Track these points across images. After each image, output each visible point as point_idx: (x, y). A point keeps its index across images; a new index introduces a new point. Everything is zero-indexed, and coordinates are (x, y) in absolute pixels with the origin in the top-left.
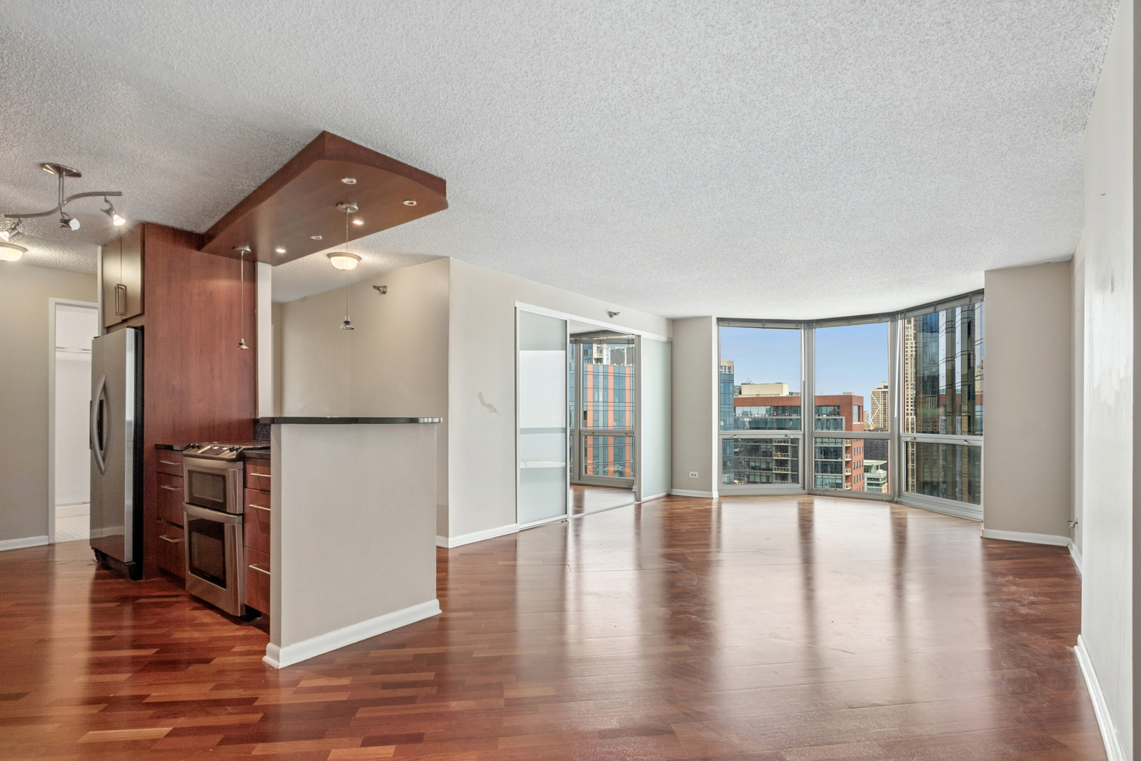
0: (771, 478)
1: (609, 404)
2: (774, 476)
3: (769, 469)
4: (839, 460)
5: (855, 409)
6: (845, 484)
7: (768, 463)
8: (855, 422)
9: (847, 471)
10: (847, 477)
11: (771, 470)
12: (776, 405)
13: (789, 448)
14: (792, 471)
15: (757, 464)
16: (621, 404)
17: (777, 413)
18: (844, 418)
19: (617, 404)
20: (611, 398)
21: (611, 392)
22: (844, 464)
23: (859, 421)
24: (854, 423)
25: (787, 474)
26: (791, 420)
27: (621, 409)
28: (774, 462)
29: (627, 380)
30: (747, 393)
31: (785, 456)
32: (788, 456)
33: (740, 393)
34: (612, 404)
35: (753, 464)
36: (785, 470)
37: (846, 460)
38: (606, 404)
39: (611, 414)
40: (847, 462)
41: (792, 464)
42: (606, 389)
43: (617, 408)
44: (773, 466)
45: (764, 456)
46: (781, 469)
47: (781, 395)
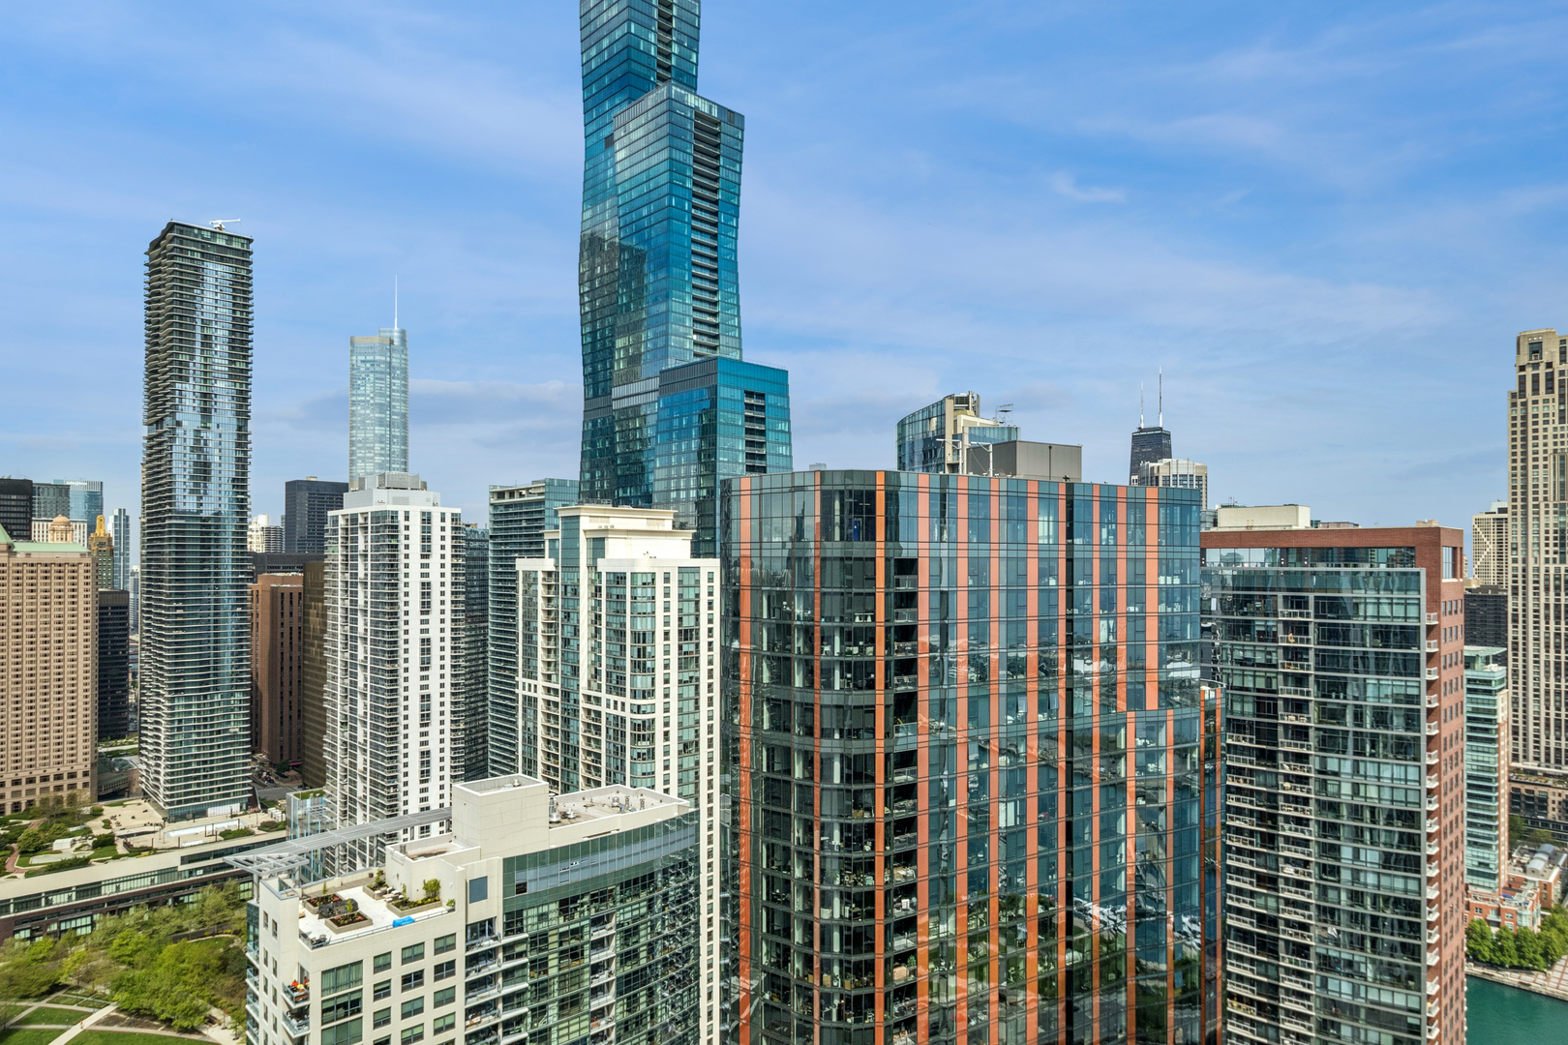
0: (1274, 681)
1: (960, 546)
2: (1280, 677)
3: (1269, 665)
4: (1414, 650)
5: (1446, 554)
6: (1425, 698)
7: (1269, 654)
8: (1447, 579)
9: (1430, 673)
10: (1430, 683)
11: (1275, 666)
12: (1286, 545)
13: (1311, 627)
14: (1316, 669)
15: (1249, 655)
16: (982, 546)
17: (1287, 559)
18: (1423, 571)
19: (975, 546)
20: (963, 535)
21: (963, 525)
22: (1423, 659)
23: (1454, 574)
24: (1444, 581)
25: (1307, 675)
26: (1314, 573)
27: (982, 554)
28: (1281, 651)
29: (994, 501)
30: (1229, 522)
31: (1302, 641)
32: (1308, 641)
33: (1215, 523)
34: (965, 546)
35: (1239, 655)
36: (1302, 667)
37: (1429, 650)
38: (952, 546)
39: (963, 565)
40: (1430, 656)
41: (1317, 655)
43: (974, 554)
44: (1278, 658)
45: (1260, 640)
46: (1296, 665)
47: (1294, 528)
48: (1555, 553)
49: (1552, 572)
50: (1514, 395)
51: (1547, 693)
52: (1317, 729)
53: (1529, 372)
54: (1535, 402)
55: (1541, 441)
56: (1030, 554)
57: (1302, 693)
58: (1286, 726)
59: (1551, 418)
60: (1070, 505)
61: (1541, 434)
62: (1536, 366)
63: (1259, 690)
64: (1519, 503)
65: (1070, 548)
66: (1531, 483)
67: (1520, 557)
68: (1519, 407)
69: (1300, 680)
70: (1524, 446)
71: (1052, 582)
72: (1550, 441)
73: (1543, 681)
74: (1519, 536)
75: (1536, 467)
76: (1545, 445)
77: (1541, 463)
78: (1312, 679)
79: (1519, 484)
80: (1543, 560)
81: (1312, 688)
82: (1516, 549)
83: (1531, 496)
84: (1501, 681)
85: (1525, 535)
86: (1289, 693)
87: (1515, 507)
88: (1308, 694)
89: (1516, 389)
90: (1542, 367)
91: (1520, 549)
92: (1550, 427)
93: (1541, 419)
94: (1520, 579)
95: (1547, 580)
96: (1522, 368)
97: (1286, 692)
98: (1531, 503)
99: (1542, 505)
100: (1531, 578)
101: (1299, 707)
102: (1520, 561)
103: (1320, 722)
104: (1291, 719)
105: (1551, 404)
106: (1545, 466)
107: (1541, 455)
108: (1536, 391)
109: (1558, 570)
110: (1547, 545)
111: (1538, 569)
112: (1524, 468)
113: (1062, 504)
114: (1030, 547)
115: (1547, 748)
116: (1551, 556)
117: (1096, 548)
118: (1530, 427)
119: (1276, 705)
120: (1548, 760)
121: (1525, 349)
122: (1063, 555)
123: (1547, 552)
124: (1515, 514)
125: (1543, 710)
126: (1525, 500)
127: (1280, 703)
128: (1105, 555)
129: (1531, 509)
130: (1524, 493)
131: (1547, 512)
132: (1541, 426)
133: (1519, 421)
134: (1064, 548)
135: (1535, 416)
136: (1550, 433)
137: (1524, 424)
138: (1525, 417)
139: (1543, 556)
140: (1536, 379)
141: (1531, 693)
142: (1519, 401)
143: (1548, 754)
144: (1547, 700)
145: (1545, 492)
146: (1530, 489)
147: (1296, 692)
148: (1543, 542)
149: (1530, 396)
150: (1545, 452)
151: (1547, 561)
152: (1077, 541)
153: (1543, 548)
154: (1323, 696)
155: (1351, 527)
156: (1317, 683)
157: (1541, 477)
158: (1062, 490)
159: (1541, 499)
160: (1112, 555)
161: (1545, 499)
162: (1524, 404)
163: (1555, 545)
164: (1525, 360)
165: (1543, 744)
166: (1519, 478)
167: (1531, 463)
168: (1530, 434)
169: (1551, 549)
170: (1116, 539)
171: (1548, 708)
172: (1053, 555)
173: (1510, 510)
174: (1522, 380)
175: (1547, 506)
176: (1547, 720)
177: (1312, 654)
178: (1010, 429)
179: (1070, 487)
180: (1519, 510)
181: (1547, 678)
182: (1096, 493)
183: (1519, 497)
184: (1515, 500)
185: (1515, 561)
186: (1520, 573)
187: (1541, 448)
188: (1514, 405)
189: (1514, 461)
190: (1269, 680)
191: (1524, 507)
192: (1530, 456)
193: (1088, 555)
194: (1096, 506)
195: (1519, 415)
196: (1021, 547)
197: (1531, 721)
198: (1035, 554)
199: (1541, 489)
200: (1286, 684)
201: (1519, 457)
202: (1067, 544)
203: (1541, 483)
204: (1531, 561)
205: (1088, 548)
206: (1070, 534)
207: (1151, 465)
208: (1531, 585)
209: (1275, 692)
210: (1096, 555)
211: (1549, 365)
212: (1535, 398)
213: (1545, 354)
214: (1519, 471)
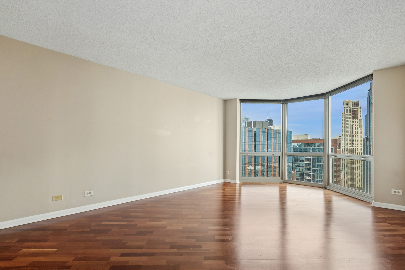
0: (304, 170)
1: (247, 142)
2: (305, 169)
3: (303, 167)
5: (338, 145)
7: (303, 165)
9: (335, 168)
11: (304, 167)
12: (305, 143)
13: (311, 159)
14: (313, 168)
15: (298, 165)
16: (251, 142)
17: (306, 146)
18: (334, 148)
20: (247, 140)
21: (247, 138)
23: (339, 149)
25: (310, 169)
27: (251, 144)
28: (305, 164)
31: (309, 162)
32: (311, 162)
35: (296, 165)
36: (309, 167)
37: (335, 164)
38: (245, 142)
39: (247, 146)
41: (312, 165)
42: (245, 136)
44: (305, 165)
45: (301, 162)
46: (308, 167)
47: (307, 139)
48: (351, 145)
49: (350, 149)
50: (343, 113)
51: (349, 173)
52: (312, 180)
53: (346, 109)
54: (347, 115)
55: (348, 123)
56: (260, 144)
57: (309, 172)
58: (306, 179)
59: (350, 118)
60: (268, 134)
61: (348, 121)
62: (347, 107)
63: (300, 172)
64: (344, 135)
65: (268, 143)
66: (346, 131)
67: (344, 146)
68: (344, 116)
69: (309, 170)
70: (345, 124)
71: (264, 150)
72: (350, 122)
73: (348, 171)
74: (344, 142)
75: (347, 128)
76: (349, 123)
77: (348, 127)
78: (311, 170)
79: (344, 131)
80: (348, 147)
81: (311, 171)
82: (343, 144)
83: (346, 134)
84: (342, 171)
85: (345, 141)
86: (307, 172)
87: (343, 136)
88: (311, 173)
89: (344, 112)
90: (349, 108)
91: (344, 144)
92: (350, 120)
93: (348, 118)
94: (344, 150)
95: (349, 150)
96: (345, 108)
97: (306, 172)
98: (346, 135)
99: (348, 135)
100: (346, 150)
101: (309, 175)
102: (344, 147)
103: (313, 178)
104: (307, 178)
105: (350, 115)
106: (349, 128)
107: (348, 125)
108: (347, 112)
109: (351, 148)
110: (349, 143)
111: (347, 148)
112: (345, 128)
113: (266, 134)
114: (260, 142)
115: (349, 184)
116: (350, 146)
117: (273, 143)
118: (346, 120)
119: (304, 175)
120: (349, 186)
121: (345, 104)
122: (266, 144)
123: (349, 145)
124: (343, 137)
125: (348, 177)
126: (345, 134)
127: (305, 175)
128: (274, 144)
129: (346, 136)
130: (345, 133)
131: (349, 137)
132: (348, 120)
133: (344, 119)
134: (266, 143)
135: (347, 118)
136: (350, 121)
137: (345, 119)
138: (345, 118)
139: (348, 145)
140: (347, 110)
141: (346, 173)
142: (344, 114)
143: (349, 185)
144: (349, 175)
145: (349, 133)
146: (346, 132)
147: (308, 172)
148: (348, 143)
149: (346, 114)
150: (349, 125)
151: (349, 147)
152: (269, 141)
153: (348, 144)
154: (314, 173)
155: (319, 139)
156: (313, 170)
157: (348, 130)
158: (266, 131)
159: (348, 134)
160: (276, 144)
161: (349, 134)
162: (345, 115)
163: (351, 143)
164: (345, 106)
165: (348, 183)
166: (344, 130)
167: (346, 127)
168: (346, 121)
169: (350, 144)
170: (276, 141)
171: (349, 176)
172: (265, 144)
173: (342, 136)
174: (345, 110)
175: (349, 136)
176: (349, 178)
177: (311, 165)
178: (248, 119)
179: (268, 130)
180: (344, 136)
181: (349, 170)
182: (273, 131)
183: (344, 134)
184: (343, 134)
185: (343, 147)
186: (344, 149)
187: (348, 124)
188: (343, 115)
189: (343, 127)
190: (303, 170)
191: (345, 136)
192: (346, 126)
193: (271, 144)
194: (273, 134)
195: (344, 117)
196: (259, 142)
197: (346, 179)
198: (261, 144)
199: (348, 132)
200: (306, 171)
201: (344, 126)
202: (267, 142)
203: (348, 131)
204: (346, 147)
205: (271, 143)
206: (268, 140)
207: (271, 127)
208: (346, 151)
209: (304, 172)
210: (273, 144)
211: (350, 107)
212: (347, 114)
213: (349, 105)
214: (344, 129)
